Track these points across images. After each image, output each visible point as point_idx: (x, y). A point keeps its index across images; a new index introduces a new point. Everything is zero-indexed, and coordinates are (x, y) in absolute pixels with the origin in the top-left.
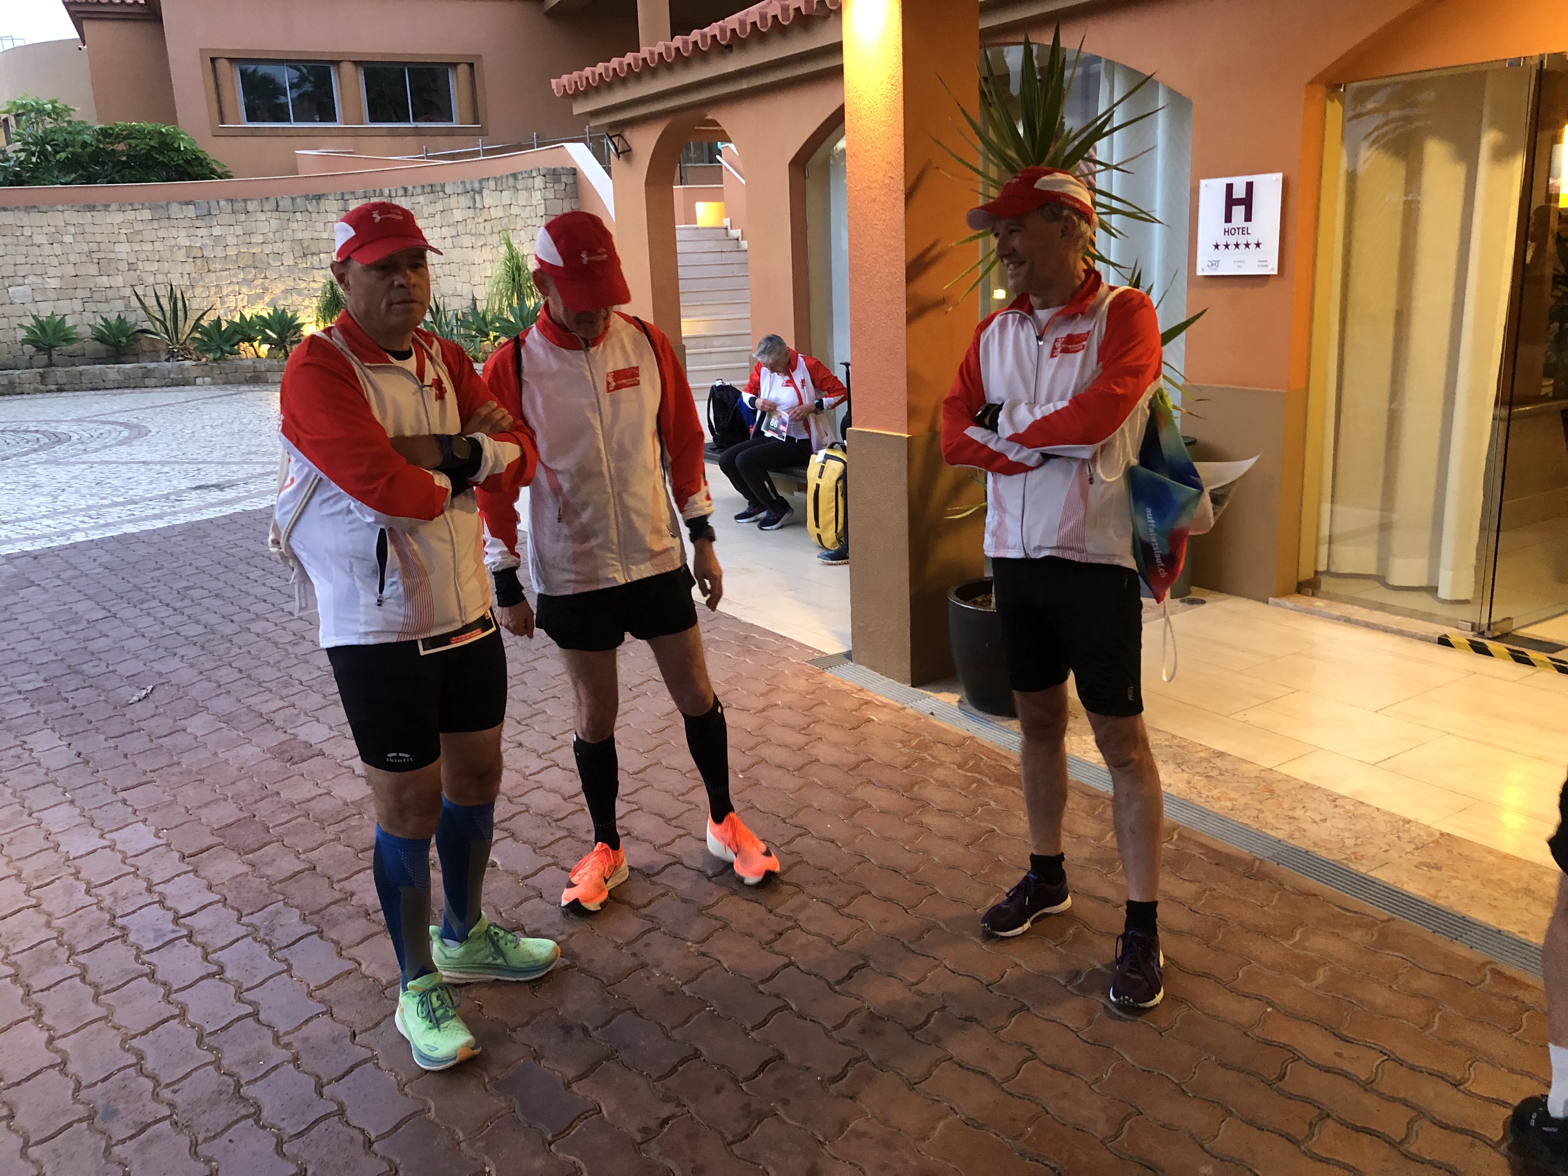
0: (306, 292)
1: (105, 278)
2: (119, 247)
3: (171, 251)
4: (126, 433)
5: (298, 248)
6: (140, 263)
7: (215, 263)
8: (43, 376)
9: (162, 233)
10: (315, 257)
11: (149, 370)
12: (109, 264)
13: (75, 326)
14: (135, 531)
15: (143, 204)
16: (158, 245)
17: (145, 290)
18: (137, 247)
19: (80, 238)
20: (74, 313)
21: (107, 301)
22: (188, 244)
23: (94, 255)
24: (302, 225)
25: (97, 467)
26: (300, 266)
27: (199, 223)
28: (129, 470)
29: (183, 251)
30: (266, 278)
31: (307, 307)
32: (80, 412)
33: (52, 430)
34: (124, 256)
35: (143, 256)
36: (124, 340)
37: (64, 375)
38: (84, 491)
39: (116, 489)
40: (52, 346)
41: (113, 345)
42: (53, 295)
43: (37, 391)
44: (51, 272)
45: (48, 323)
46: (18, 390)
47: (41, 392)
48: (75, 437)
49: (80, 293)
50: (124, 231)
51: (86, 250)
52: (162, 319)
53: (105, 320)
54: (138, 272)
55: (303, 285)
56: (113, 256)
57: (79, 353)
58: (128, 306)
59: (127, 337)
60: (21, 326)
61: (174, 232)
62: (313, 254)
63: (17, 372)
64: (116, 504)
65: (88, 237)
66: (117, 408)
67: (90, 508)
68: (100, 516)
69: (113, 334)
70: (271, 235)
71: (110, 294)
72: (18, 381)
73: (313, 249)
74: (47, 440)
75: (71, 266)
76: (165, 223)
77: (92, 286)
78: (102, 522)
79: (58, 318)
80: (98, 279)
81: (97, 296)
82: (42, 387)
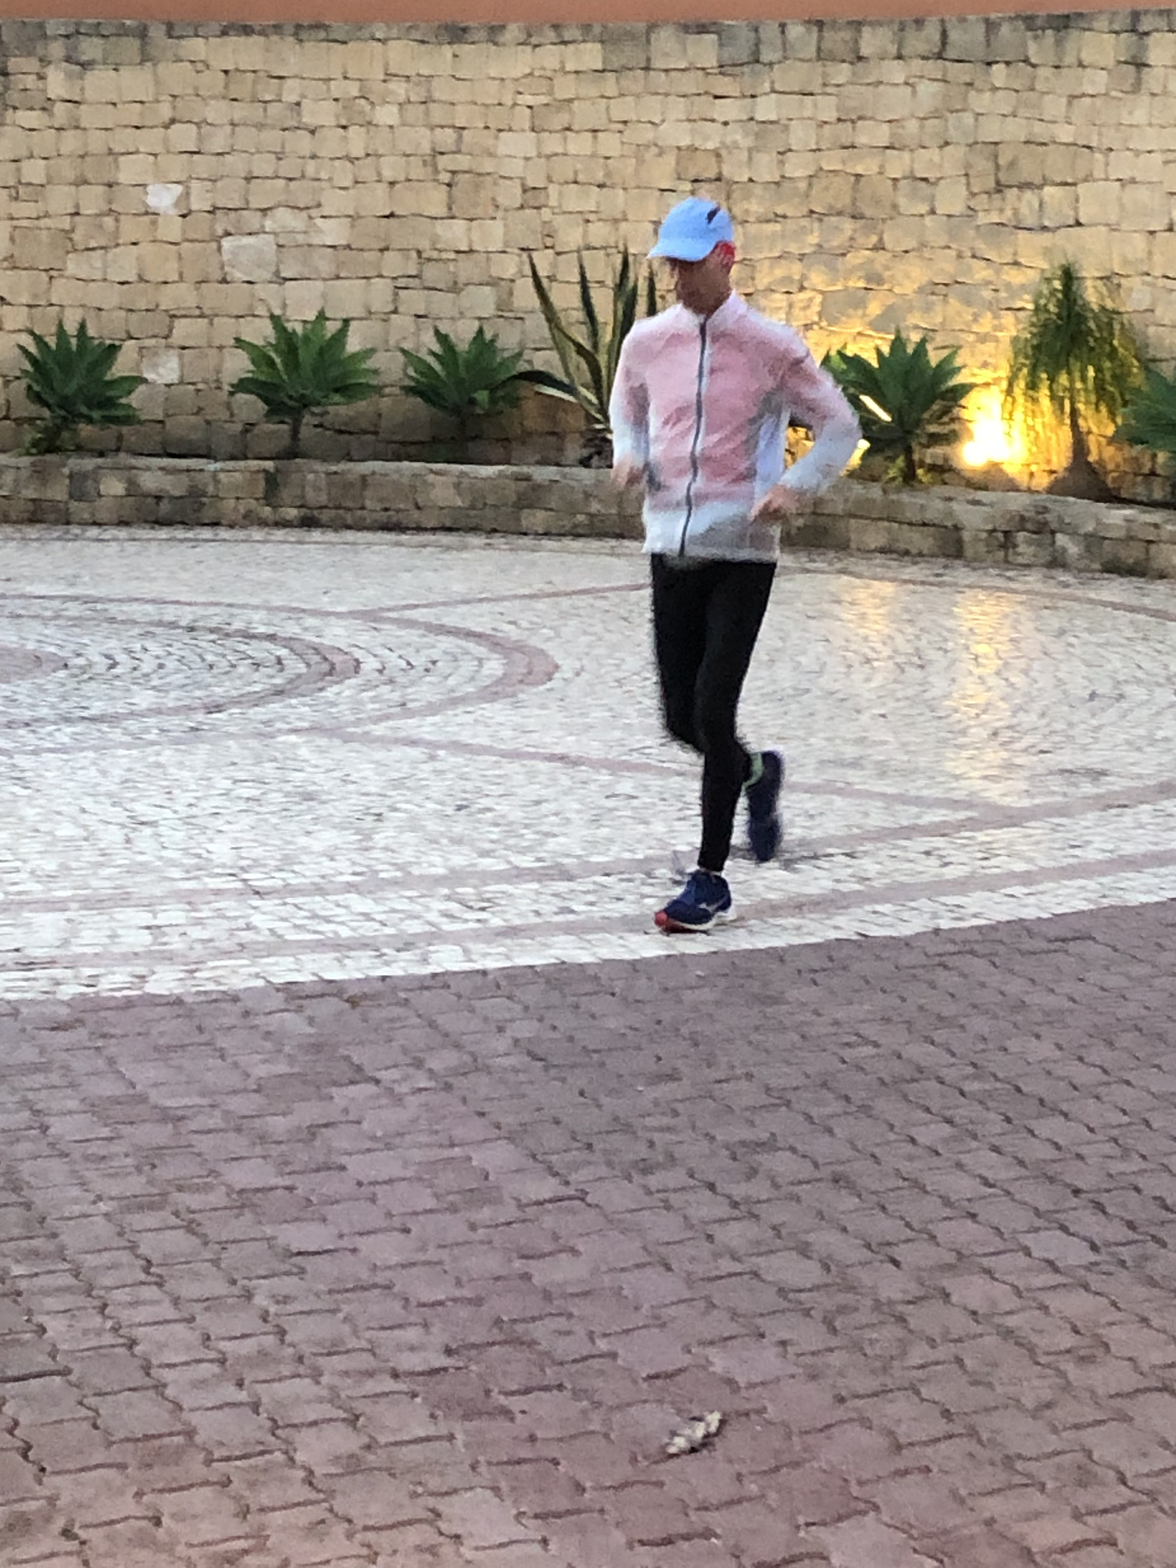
0: (987, 294)
1: (459, 225)
2: (508, 144)
3: (640, 161)
4: (494, 666)
5: (983, 165)
6: (553, 189)
7: (747, 197)
8: (272, 482)
9: (622, 109)
10: (1028, 195)
11: (537, 487)
12: (477, 187)
13: (369, 353)
14: (585, 957)
15: (586, 28)
16: (609, 144)
17: (554, 265)
18: (552, 144)
19: (415, 112)
20: (370, 313)
21: (455, 288)
22: (685, 142)
23: (443, 162)
24: (1004, 102)
25: (448, 760)
26: (982, 219)
27: (723, 85)
28: (532, 775)
29: (670, 160)
30: (879, 247)
31: (983, 339)
32: (370, 592)
33: (310, 638)
34: (515, 168)
35: (564, 169)
36: (482, 396)
37: (323, 482)
38: (433, 826)
39: (510, 828)
40: (305, 403)
41: (456, 410)
42: (324, 264)
43: (250, 520)
44: (333, 201)
45: (306, 338)
46: (208, 514)
47: (263, 523)
48: (370, 664)
49: (393, 264)
50: (529, 99)
51: (426, 148)
52: (587, 345)
53: (442, 338)
54: (546, 214)
55: (981, 272)
56: (488, 166)
57: (364, 425)
58: (504, 307)
59: (493, 390)
60: (239, 343)
61: (652, 107)
62: (1024, 186)
63: (212, 466)
64: (518, 875)
65: (438, 114)
66: (458, 588)
67: (455, 877)
68: (487, 904)
69: (460, 382)
70: (912, 126)
71: (466, 269)
72: (211, 489)
73: (1028, 171)
74: (302, 668)
75: (382, 188)
76: (635, 81)
77: (424, 244)
78: (496, 922)
79: (332, 327)
80: (440, 228)
81: (431, 273)
82: (266, 511)
